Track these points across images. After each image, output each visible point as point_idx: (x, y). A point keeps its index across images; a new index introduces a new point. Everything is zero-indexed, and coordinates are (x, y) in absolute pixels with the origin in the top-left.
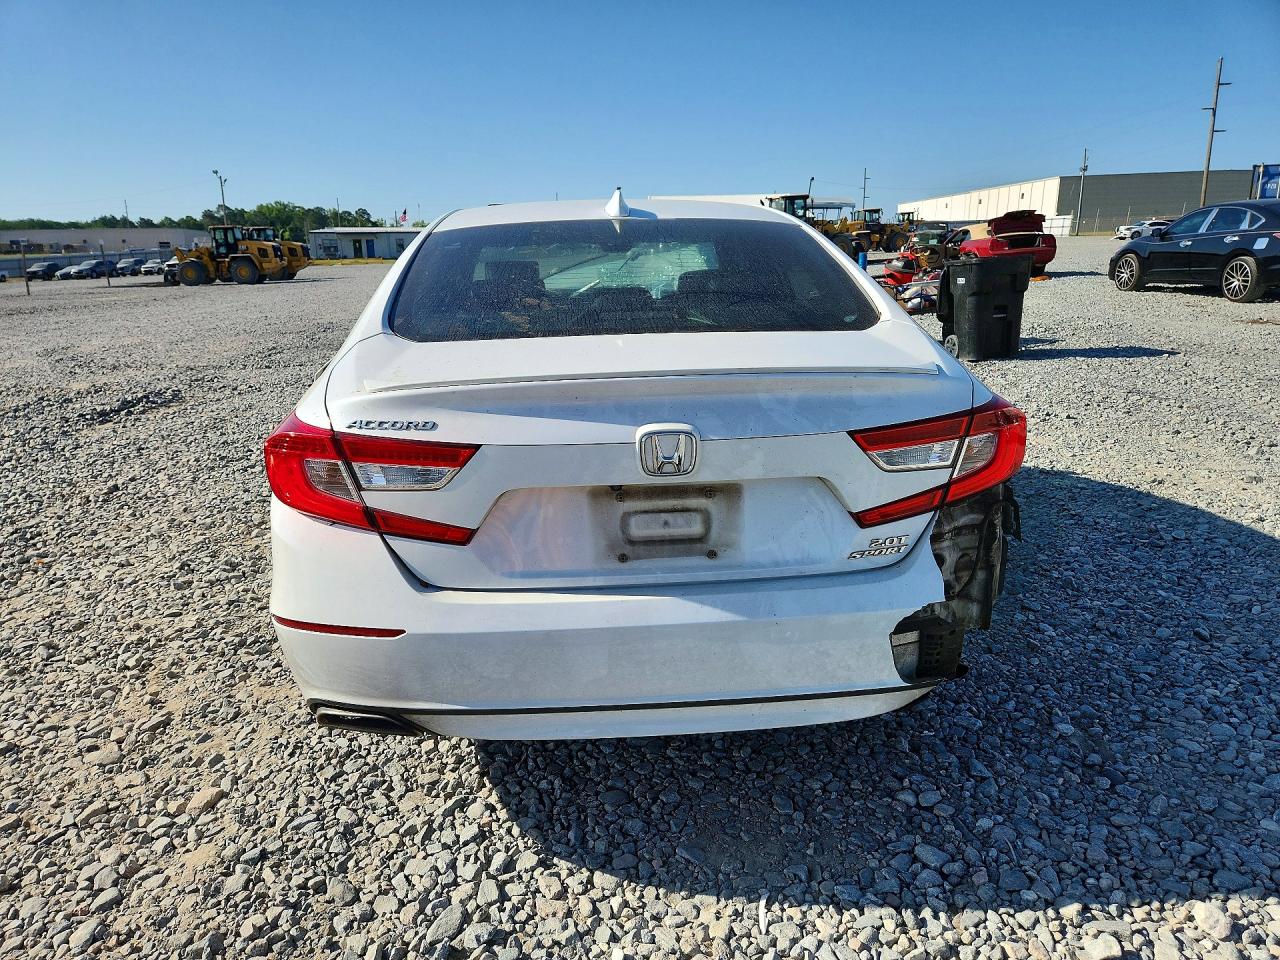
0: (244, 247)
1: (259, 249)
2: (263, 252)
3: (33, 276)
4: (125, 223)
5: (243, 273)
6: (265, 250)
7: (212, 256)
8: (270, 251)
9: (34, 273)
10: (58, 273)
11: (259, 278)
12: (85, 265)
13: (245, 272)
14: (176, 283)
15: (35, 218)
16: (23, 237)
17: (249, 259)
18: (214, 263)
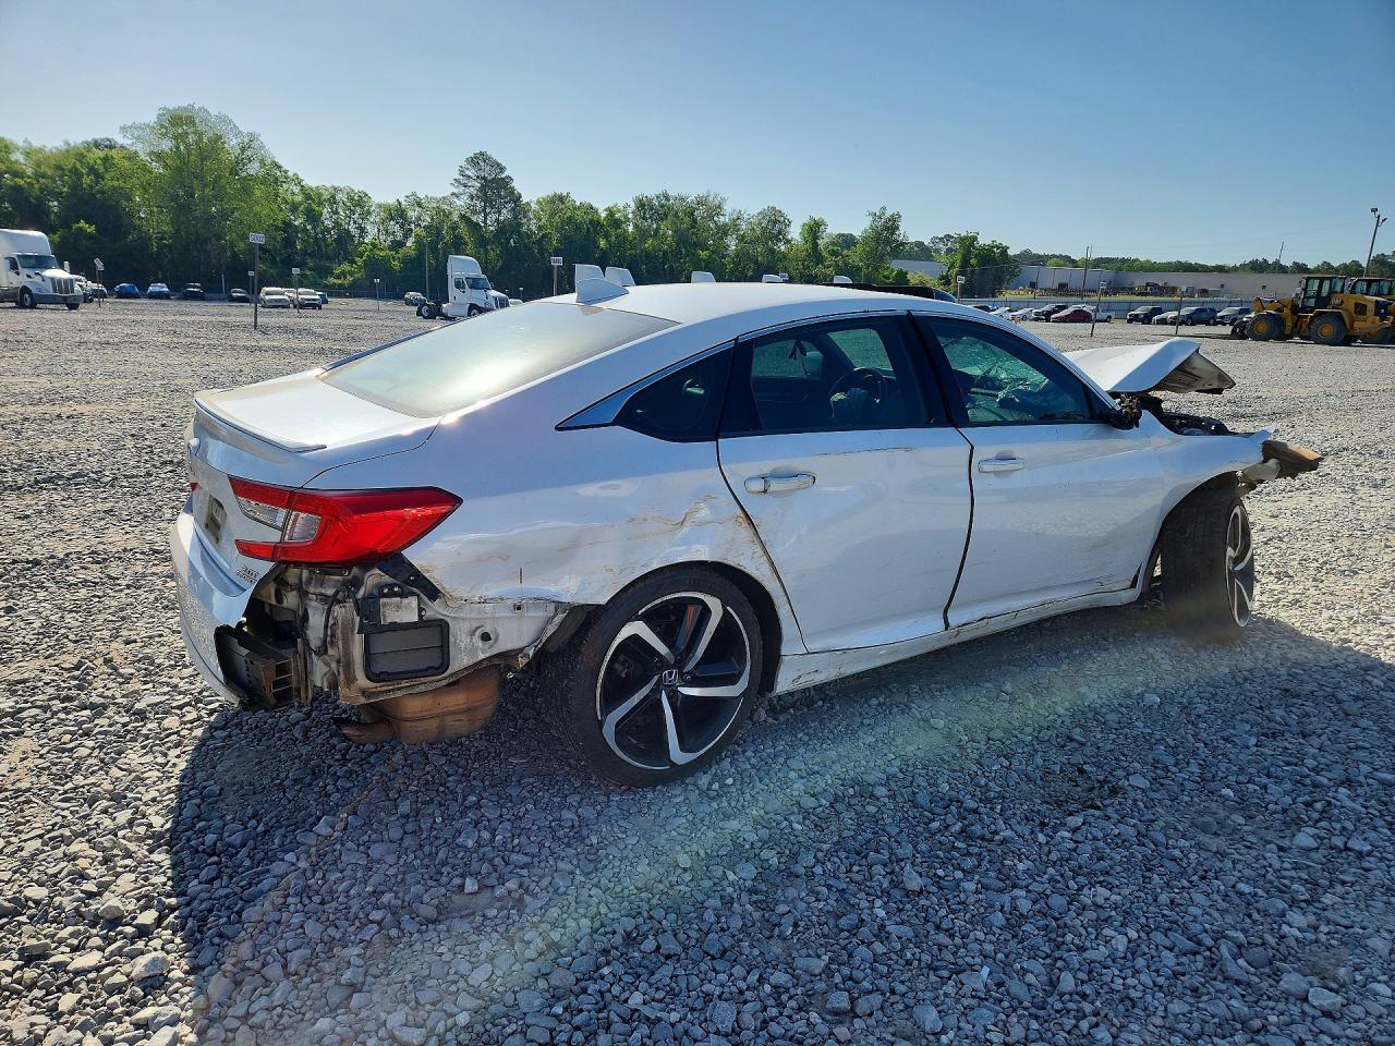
0: (1338, 301)
1: (1357, 305)
2: (1361, 309)
3: (1135, 318)
4: (1279, 268)
5: (1325, 331)
6: (1364, 306)
7: (1295, 309)
8: (1371, 308)
9: (1137, 315)
10: (1156, 318)
11: (1347, 340)
12: (1185, 311)
13: (1328, 330)
14: (1243, 337)
15: (1183, 260)
16: (1160, 279)
17: (1339, 317)
18: (1296, 317)
